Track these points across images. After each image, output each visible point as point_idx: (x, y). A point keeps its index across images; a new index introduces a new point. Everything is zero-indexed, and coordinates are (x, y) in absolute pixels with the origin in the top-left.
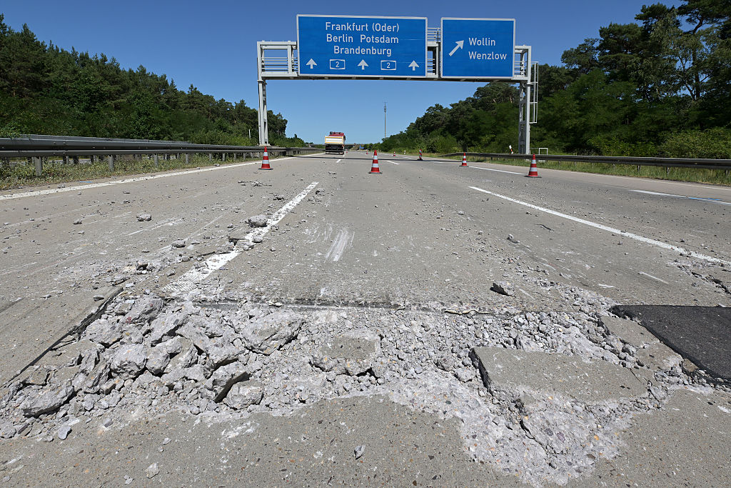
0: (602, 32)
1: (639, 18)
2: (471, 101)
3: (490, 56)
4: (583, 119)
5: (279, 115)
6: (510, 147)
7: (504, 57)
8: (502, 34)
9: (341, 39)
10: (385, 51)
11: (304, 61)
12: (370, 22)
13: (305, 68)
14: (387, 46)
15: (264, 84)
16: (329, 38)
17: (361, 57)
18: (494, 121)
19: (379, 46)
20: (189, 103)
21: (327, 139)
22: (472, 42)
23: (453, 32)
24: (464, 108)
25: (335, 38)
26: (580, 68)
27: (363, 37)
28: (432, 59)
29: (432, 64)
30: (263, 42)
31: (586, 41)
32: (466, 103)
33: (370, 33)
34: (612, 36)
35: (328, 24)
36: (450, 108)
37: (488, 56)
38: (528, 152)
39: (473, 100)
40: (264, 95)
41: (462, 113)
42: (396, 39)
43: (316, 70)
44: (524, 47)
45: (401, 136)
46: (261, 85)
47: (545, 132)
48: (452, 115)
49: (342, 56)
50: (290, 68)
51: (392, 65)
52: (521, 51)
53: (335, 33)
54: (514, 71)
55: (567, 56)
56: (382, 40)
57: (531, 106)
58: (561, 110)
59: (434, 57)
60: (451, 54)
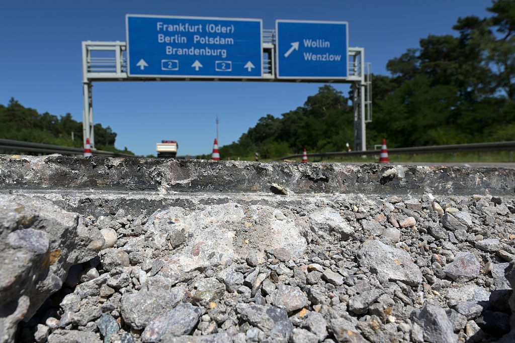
0: (423, 43)
1: (456, 28)
2: (301, 110)
3: (325, 58)
4: (411, 121)
5: (109, 128)
6: (348, 145)
7: (338, 58)
8: (336, 37)
9: (174, 40)
10: (220, 52)
11: (134, 61)
12: (205, 23)
13: (134, 69)
14: (221, 47)
15: (90, 86)
16: (161, 38)
17: (195, 58)
18: (325, 127)
19: (213, 47)
20: (9, 116)
21: (159, 147)
22: (307, 43)
23: (287, 34)
24: (295, 117)
25: (167, 39)
26: (404, 76)
27: (197, 38)
28: (268, 61)
29: (268, 66)
30: (89, 42)
31: (409, 50)
32: (296, 112)
33: (204, 34)
34: (431, 46)
35: (160, 25)
36: (281, 117)
37: (322, 57)
38: (364, 149)
39: (303, 109)
40: (90, 97)
41: (293, 122)
42: (230, 40)
43: (146, 70)
44: (357, 49)
45: (234, 146)
46: (86, 87)
47: (376, 134)
48: (284, 124)
49: (175, 56)
50: (119, 68)
51: (228, 66)
52: (353, 54)
53: (167, 33)
54: (348, 72)
55: (391, 65)
56: (217, 41)
57: (366, 106)
58: (389, 113)
59: (270, 58)
60: (287, 55)
